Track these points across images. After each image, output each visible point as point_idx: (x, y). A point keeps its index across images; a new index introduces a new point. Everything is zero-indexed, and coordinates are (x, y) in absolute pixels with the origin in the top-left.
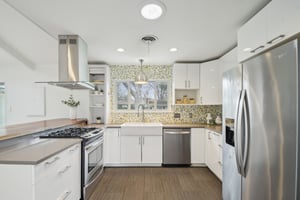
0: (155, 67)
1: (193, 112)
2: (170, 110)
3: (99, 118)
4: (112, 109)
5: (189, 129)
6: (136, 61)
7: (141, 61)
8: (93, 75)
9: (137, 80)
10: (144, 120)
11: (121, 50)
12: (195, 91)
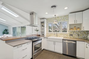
0: (61, 17)
1: (79, 34)
2: (68, 32)
3: (43, 35)
4: (47, 32)
5: (75, 41)
6: (53, 16)
7: (55, 15)
8: (42, 22)
9: (53, 22)
10: (57, 36)
11: (47, 13)
12: (80, 24)
